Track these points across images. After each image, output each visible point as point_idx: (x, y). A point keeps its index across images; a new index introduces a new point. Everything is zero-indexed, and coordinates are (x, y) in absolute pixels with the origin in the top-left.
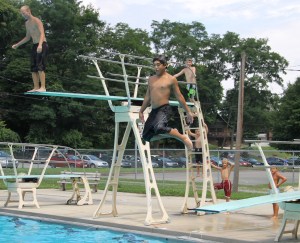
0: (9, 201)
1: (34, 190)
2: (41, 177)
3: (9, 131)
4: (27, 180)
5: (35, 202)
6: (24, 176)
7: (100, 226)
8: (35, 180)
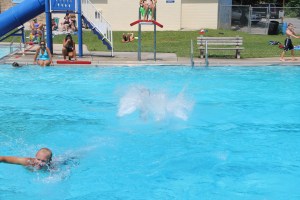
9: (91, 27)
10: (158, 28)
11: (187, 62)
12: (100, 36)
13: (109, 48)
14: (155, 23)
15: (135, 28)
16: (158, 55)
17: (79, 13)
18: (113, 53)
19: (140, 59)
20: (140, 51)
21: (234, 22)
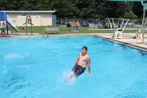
0: (113, 36)
1: (121, 33)
2: (123, 30)
3: (135, 15)
4: (119, 30)
5: (121, 37)
6: (118, 29)
7: (135, 47)
8: (121, 30)
9: (10, 25)
10: (32, 25)
11: (42, 36)
12: (14, 28)
13: (17, 32)
14: (31, 24)
15: (25, 25)
16: (33, 34)
17: (6, 21)
18: (18, 33)
19: (27, 35)
20: (27, 32)
21: (57, 23)
